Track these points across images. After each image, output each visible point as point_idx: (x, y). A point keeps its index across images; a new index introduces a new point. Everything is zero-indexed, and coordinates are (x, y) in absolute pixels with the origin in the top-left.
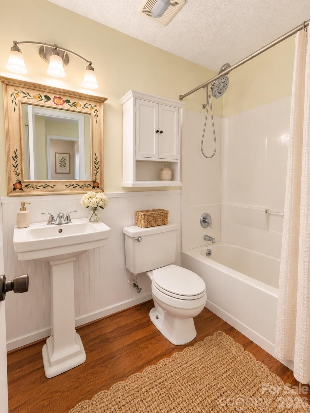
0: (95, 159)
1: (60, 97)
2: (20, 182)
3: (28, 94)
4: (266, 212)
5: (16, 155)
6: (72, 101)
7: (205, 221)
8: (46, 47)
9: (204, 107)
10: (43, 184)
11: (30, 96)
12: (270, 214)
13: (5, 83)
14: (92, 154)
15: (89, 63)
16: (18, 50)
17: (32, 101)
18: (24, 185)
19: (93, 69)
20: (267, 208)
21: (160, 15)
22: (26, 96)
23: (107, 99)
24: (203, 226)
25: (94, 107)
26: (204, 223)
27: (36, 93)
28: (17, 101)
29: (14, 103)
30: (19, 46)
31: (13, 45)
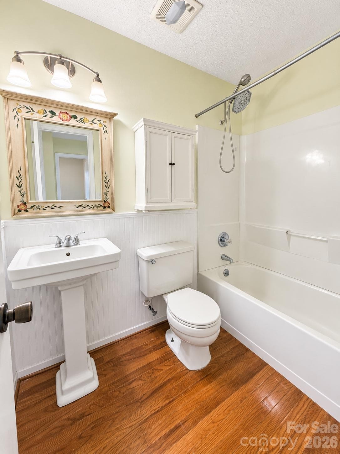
0: (106, 178)
1: (66, 113)
2: (25, 204)
3: (32, 109)
4: (287, 233)
5: (20, 174)
6: (79, 116)
7: (222, 241)
8: (50, 57)
9: (222, 123)
10: (51, 205)
11: (34, 111)
12: (291, 235)
13: (6, 97)
14: (102, 173)
15: (96, 75)
16: (19, 60)
17: (36, 116)
18: (29, 206)
19: (100, 81)
20: (288, 229)
21: (175, 21)
22: (30, 112)
23: (118, 114)
24: (221, 245)
25: (103, 123)
26: (222, 242)
27: (40, 108)
28: (19, 116)
29: (16, 119)
30: (21, 56)
31: (14, 55)
